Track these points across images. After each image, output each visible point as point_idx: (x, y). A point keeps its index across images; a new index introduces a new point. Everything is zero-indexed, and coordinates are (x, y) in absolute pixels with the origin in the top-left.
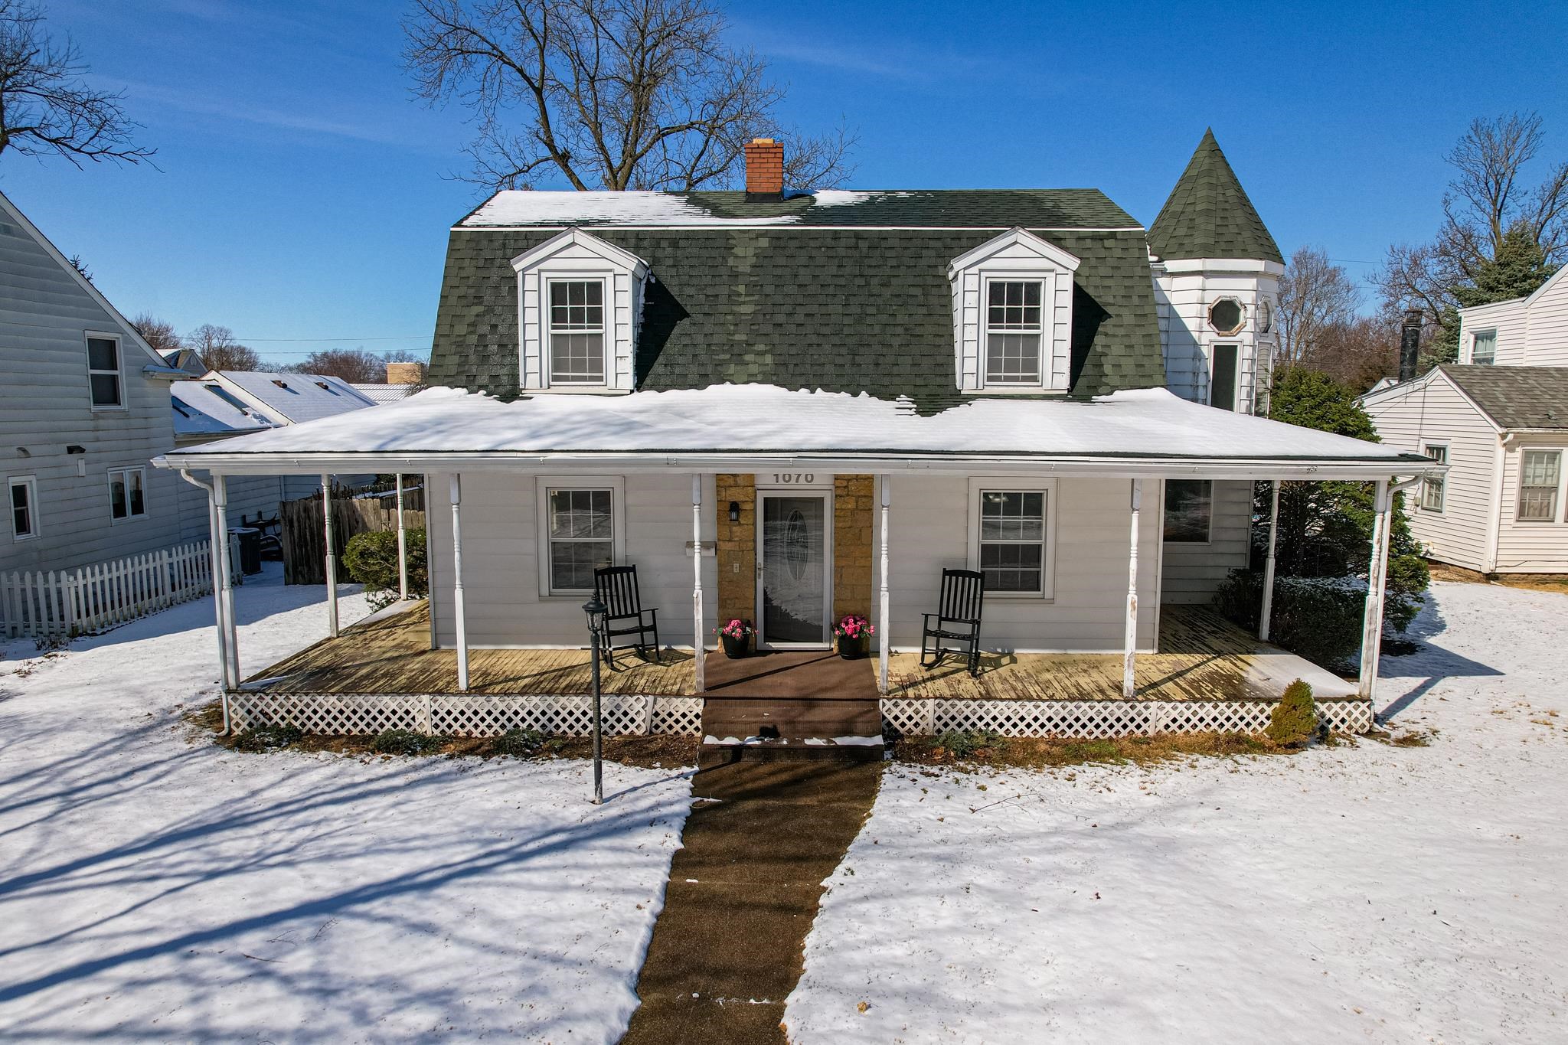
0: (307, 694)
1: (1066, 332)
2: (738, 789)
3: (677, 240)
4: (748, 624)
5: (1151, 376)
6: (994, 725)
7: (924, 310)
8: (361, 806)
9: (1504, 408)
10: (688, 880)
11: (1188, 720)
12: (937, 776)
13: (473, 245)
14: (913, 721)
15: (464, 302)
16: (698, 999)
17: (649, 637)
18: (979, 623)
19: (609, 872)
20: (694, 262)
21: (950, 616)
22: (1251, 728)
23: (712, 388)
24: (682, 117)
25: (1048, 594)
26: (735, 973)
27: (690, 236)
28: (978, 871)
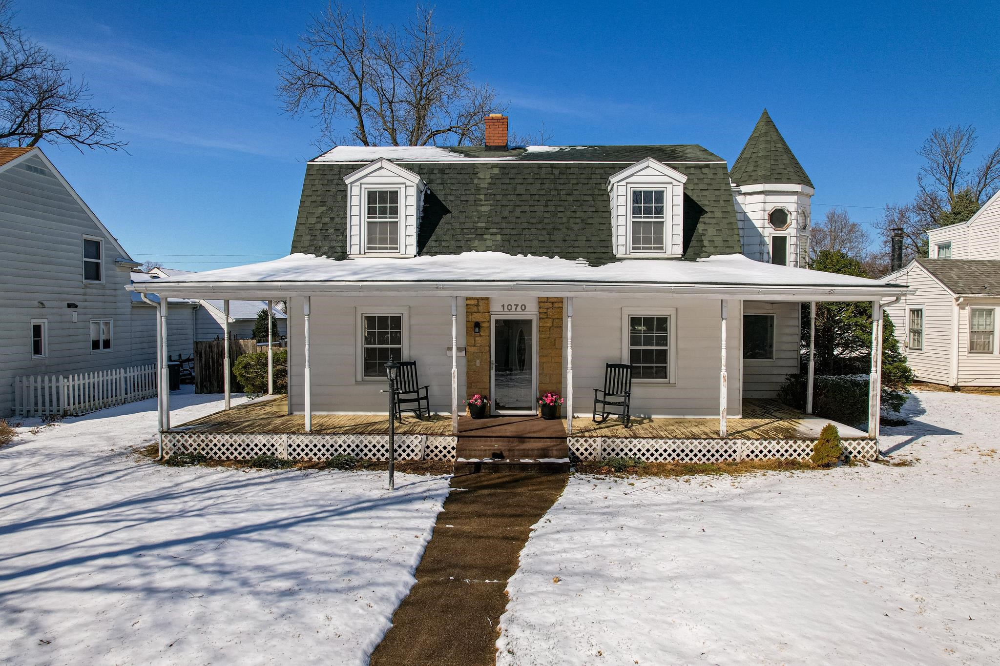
0: (211, 434)
1: (680, 220)
2: (479, 484)
3: (443, 169)
4: (485, 398)
5: (733, 247)
6: (639, 455)
7: (593, 209)
8: (243, 490)
9: (957, 283)
10: (447, 526)
11: (761, 452)
12: (604, 479)
13: (321, 172)
14: (588, 452)
15: (314, 204)
16: (453, 580)
17: (423, 403)
18: (629, 396)
19: (399, 520)
20: (453, 181)
21: (611, 393)
22: (801, 457)
23: (464, 254)
24: (445, 123)
25: (672, 381)
26: (476, 568)
27: (451, 167)
28: (629, 519)
